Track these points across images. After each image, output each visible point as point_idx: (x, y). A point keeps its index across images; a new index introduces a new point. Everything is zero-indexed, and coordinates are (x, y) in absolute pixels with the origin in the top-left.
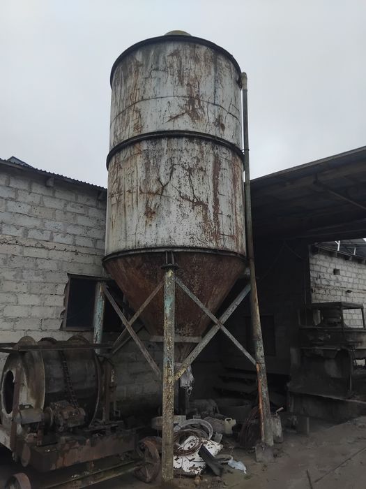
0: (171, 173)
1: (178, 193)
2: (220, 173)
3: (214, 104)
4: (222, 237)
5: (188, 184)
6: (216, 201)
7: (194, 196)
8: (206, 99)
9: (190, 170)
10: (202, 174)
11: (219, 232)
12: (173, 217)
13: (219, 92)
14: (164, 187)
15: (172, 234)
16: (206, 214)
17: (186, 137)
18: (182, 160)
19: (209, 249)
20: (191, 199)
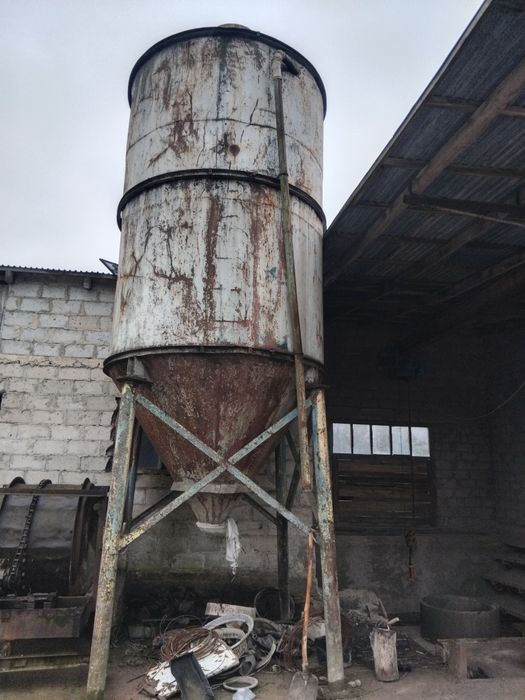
0: (147, 242)
1: (152, 269)
2: (221, 224)
3: (217, 120)
4: (218, 324)
5: (165, 252)
6: (211, 270)
7: (173, 269)
8: (202, 116)
9: (169, 231)
10: (186, 232)
11: (212, 318)
12: (144, 306)
13: (227, 98)
14: (138, 262)
15: (141, 331)
16: (189, 293)
17: (167, 182)
18: (161, 218)
19: (191, 346)
20: (168, 275)
